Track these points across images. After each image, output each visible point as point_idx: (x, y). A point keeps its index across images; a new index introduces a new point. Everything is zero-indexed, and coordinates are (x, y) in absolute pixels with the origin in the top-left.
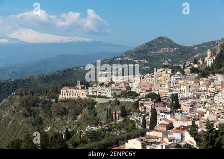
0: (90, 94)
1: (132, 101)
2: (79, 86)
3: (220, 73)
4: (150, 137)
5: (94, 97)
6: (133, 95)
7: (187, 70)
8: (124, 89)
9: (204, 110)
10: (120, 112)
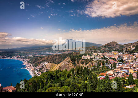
0: (91, 58)
1: (105, 60)
2: (88, 55)
3: (137, 52)
4: (116, 70)
5: (93, 59)
6: (106, 59)
7: (124, 51)
8: (102, 57)
9: (133, 64)
10: (102, 63)
